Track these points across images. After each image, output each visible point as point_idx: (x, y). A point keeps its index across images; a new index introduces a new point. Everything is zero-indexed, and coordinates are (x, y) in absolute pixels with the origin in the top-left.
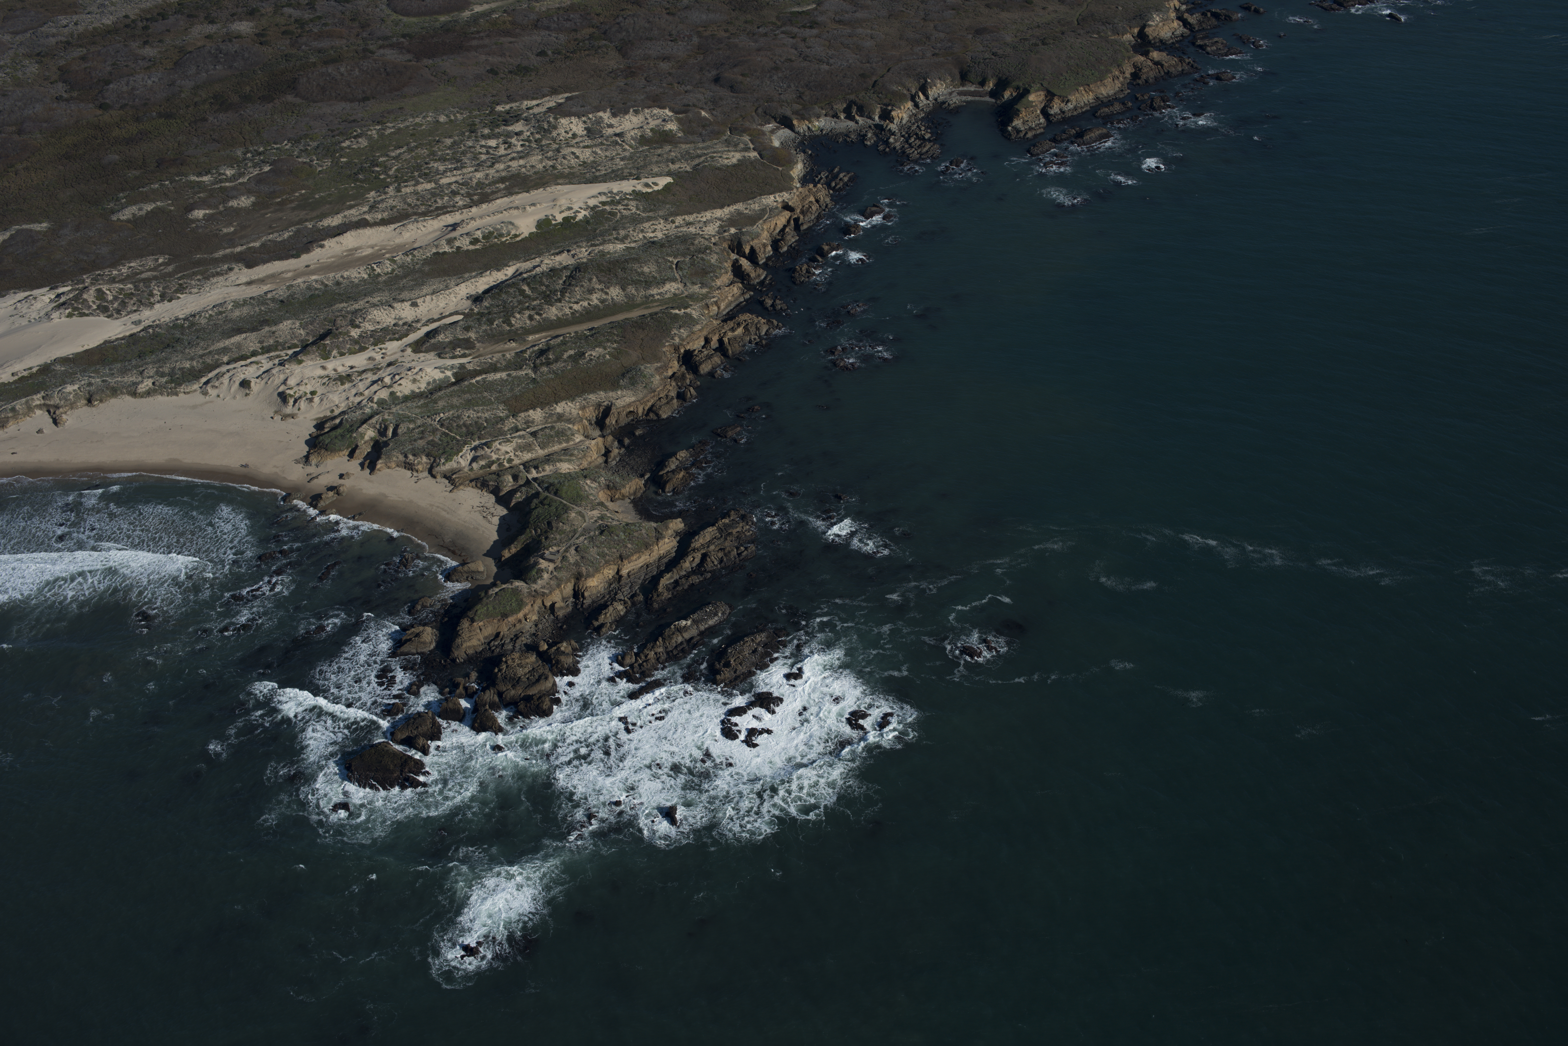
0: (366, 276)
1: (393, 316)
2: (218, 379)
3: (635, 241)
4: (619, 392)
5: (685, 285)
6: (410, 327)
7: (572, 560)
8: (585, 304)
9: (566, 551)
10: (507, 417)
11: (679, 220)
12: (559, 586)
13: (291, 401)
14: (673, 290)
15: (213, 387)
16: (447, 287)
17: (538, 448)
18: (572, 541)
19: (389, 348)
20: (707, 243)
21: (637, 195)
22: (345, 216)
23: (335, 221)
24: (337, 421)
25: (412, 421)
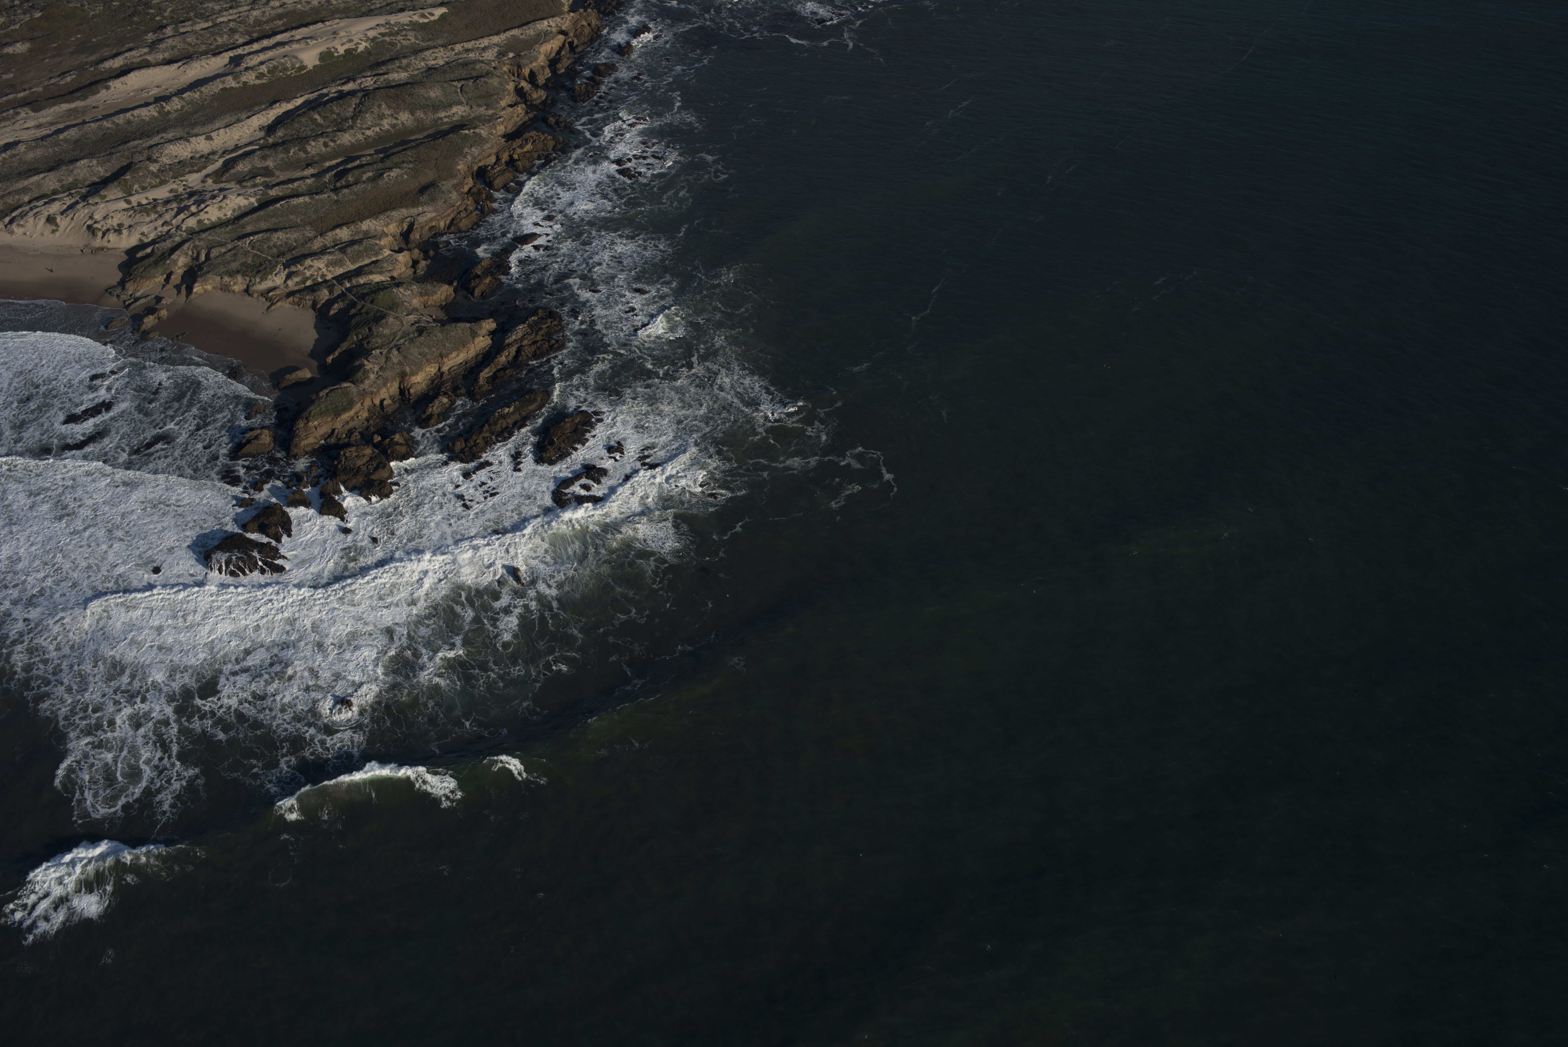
0: (156, 114)
1: (190, 150)
2: (22, 218)
3: (418, 69)
4: (420, 209)
5: (471, 107)
6: (207, 158)
7: (395, 361)
8: (377, 129)
9: (389, 352)
10: (316, 237)
11: (458, 47)
12: (385, 384)
13: (100, 234)
14: (460, 113)
15: (19, 225)
16: (239, 121)
17: (348, 263)
18: (393, 344)
19: (190, 180)
20: (487, 68)
21: (415, 26)
22: (126, 58)
23: (117, 63)
24: (149, 250)
25: (222, 245)
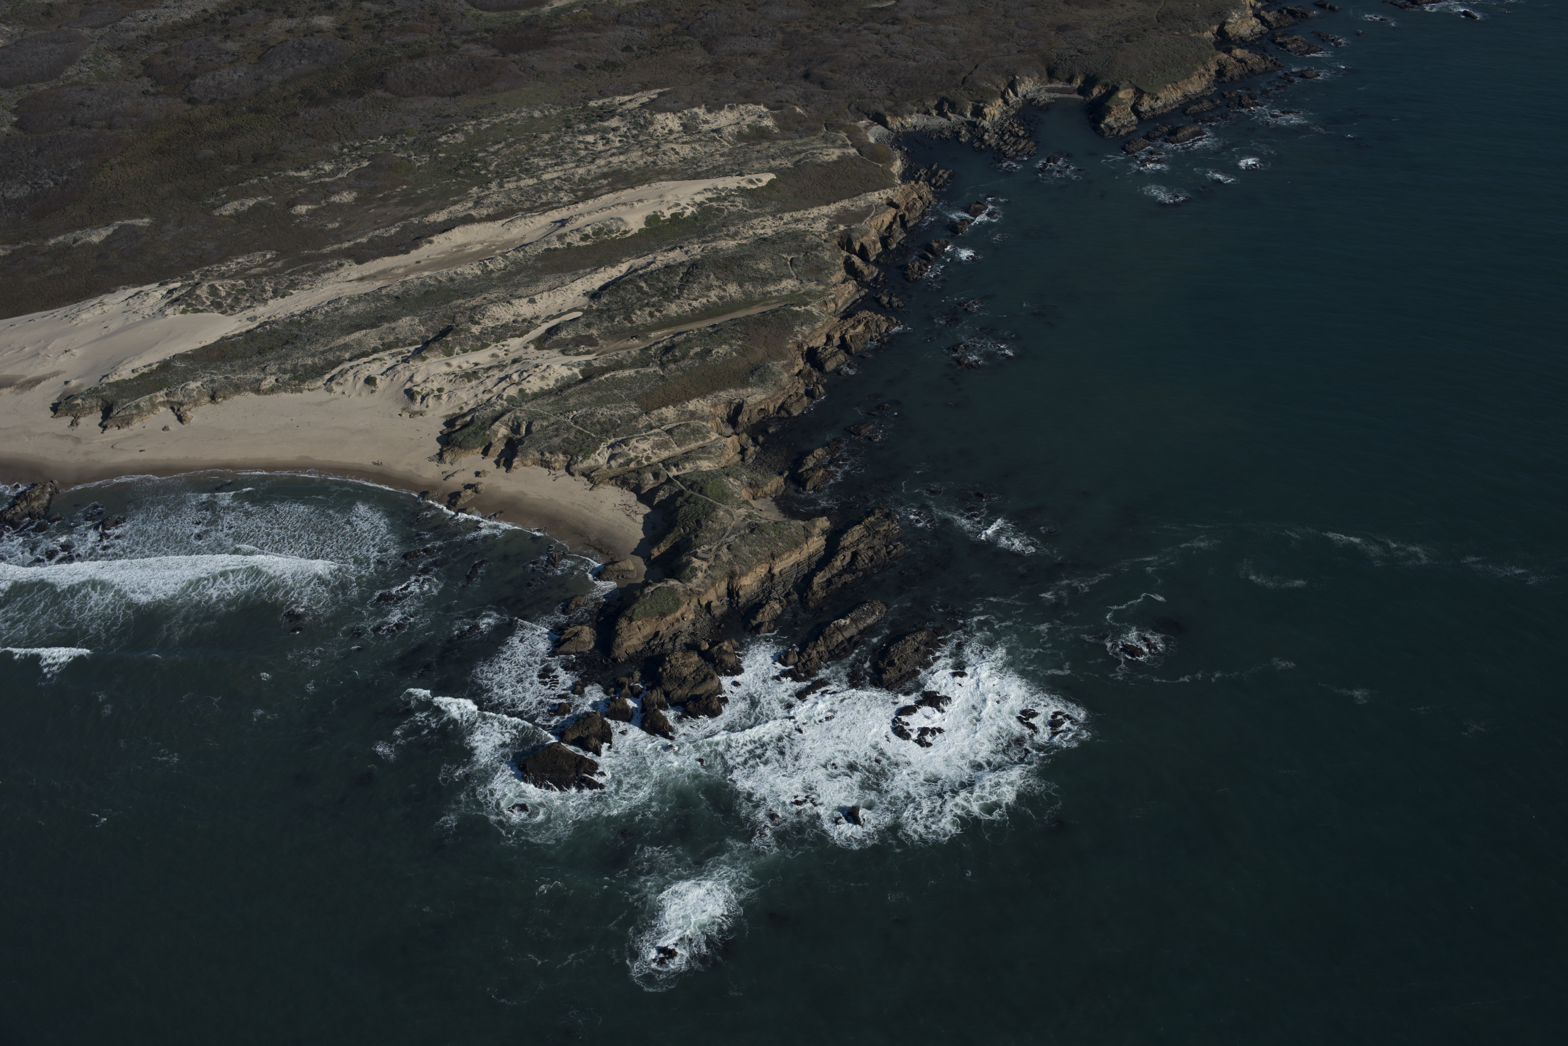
0: (479, 273)
1: (512, 313)
2: (342, 376)
3: (746, 238)
4: (749, 390)
5: (802, 282)
6: (530, 323)
7: (725, 559)
8: (704, 300)
9: (718, 549)
10: (641, 415)
11: (787, 217)
12: (713, 584)
13: (419, 398)
14: (790, 287)
15: (338, 384)
16: (563, 284)
17: (675, 446)
18: (723, 540)
19: (511, 345)
20: (817, 240)
21: (742, 191)
22: (451, 212)
23: (441, 217)
24: (468, 418)
25: (544, 418)
